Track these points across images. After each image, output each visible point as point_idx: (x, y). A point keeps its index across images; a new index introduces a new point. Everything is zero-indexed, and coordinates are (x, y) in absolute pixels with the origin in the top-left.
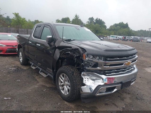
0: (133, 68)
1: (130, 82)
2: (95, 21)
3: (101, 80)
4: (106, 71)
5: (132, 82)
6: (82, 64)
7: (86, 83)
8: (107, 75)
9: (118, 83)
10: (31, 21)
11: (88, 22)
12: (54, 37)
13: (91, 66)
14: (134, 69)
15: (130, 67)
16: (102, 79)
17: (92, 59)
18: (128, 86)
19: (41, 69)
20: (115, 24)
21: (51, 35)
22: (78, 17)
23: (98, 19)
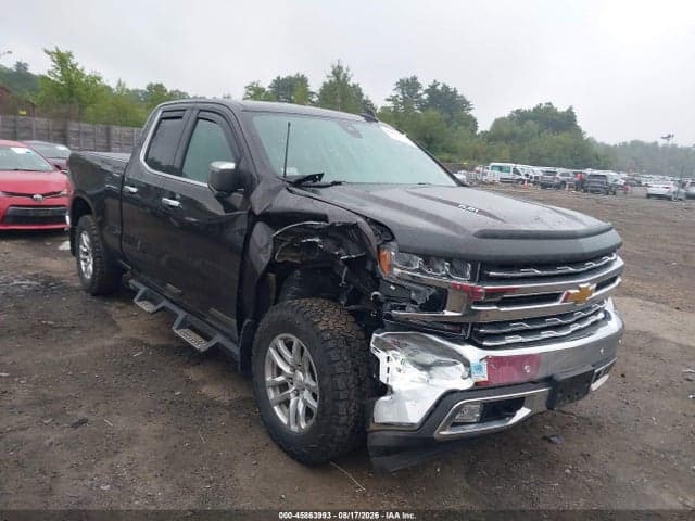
0: (601, 315)
1: (590, 377)
2: (425, 96)
3: (461, 365)
4: (481, 325)
5: (598, 376)
6: (375, 293)
7: (389, 383)
8: (485, 343)
9: (534, 383)
10: (130, 89)
11: (393, 99)
12: (243, 166)
13: (413, 302)
14: (607, 317)
15: (589, 308)
16: (465, 365)
17: (419, 270)
18: (580, 395)
19: (181, 314)
20: (518, 111)
21: (228, 160)
22: (345, 76)
23: (439, 88)
